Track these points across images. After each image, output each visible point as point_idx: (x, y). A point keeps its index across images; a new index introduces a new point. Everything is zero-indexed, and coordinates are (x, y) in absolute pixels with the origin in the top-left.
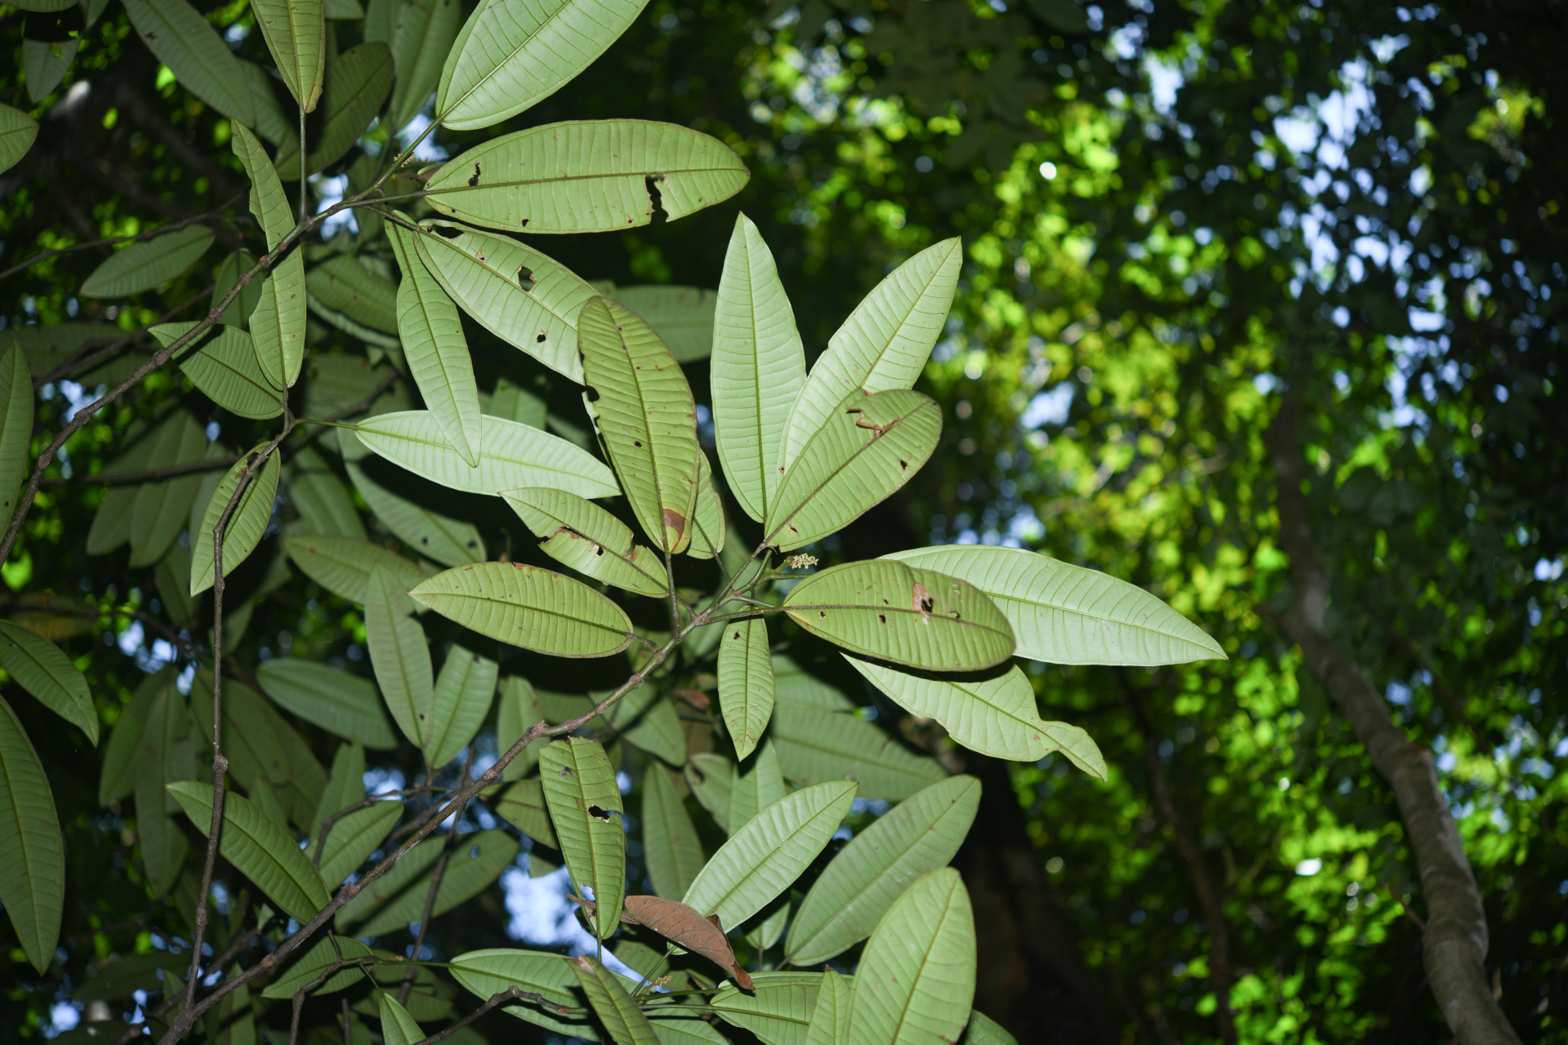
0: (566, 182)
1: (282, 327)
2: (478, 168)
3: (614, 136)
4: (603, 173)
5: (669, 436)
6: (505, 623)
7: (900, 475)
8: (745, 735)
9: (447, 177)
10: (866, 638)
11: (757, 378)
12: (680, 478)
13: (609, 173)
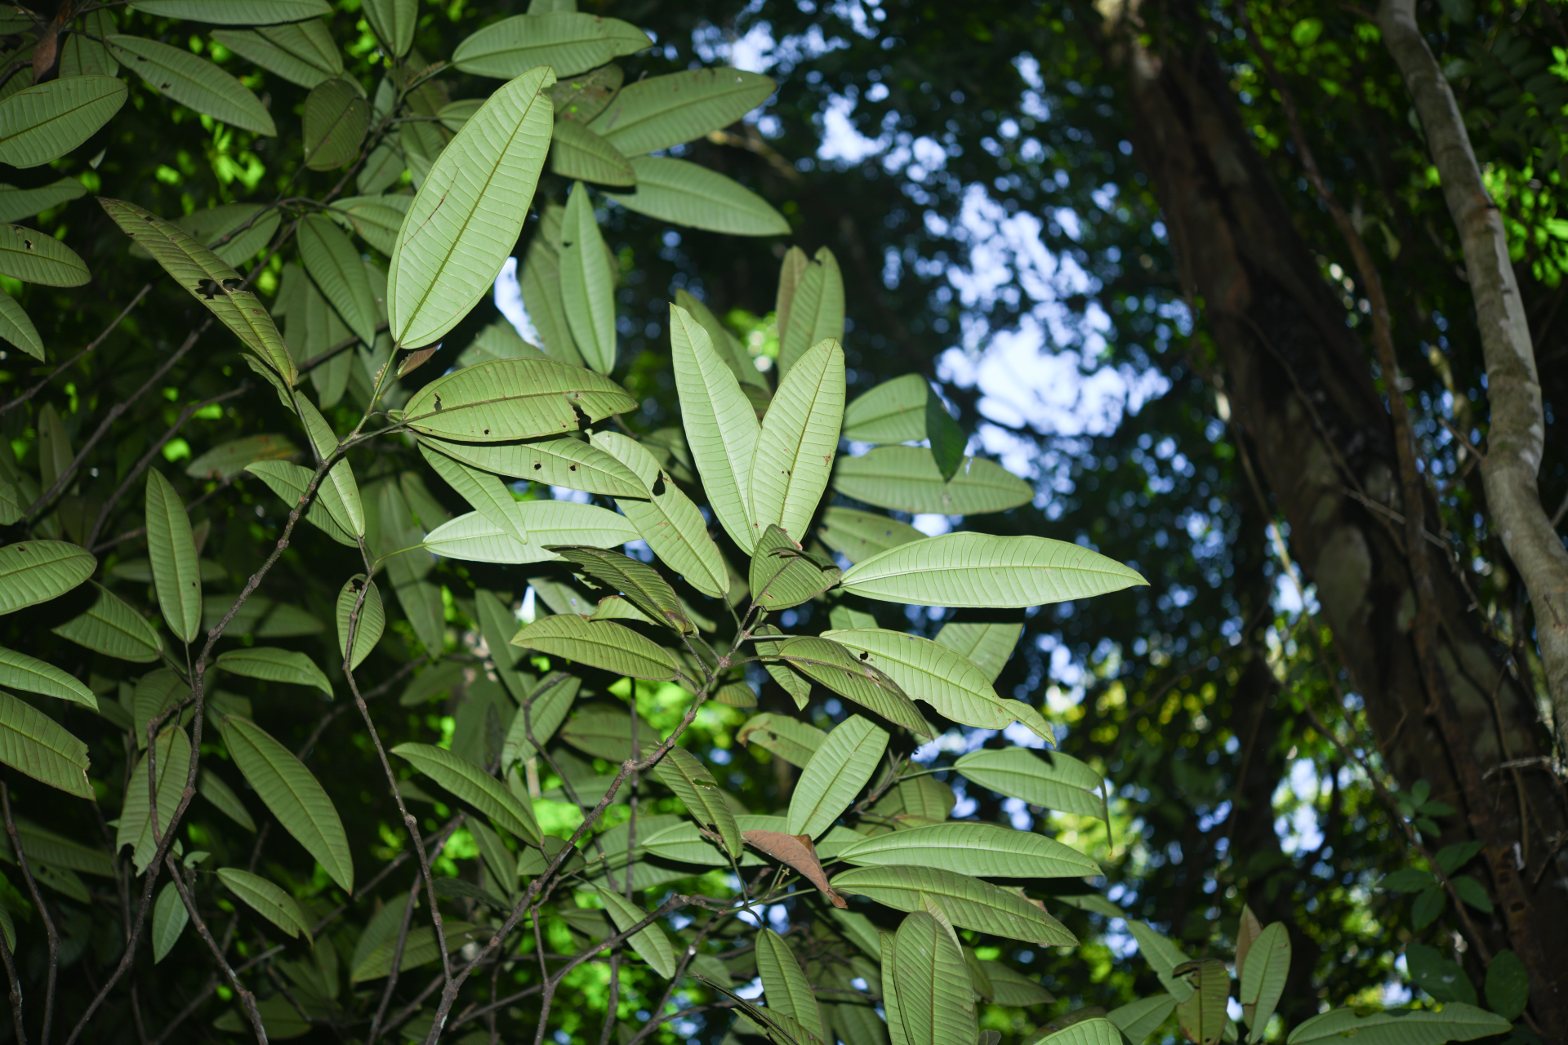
0: (509, 401)
2: (438, 398)
6: (589, 653)
9: (416, 408)
11: (721, 436)
13: (537, 394)
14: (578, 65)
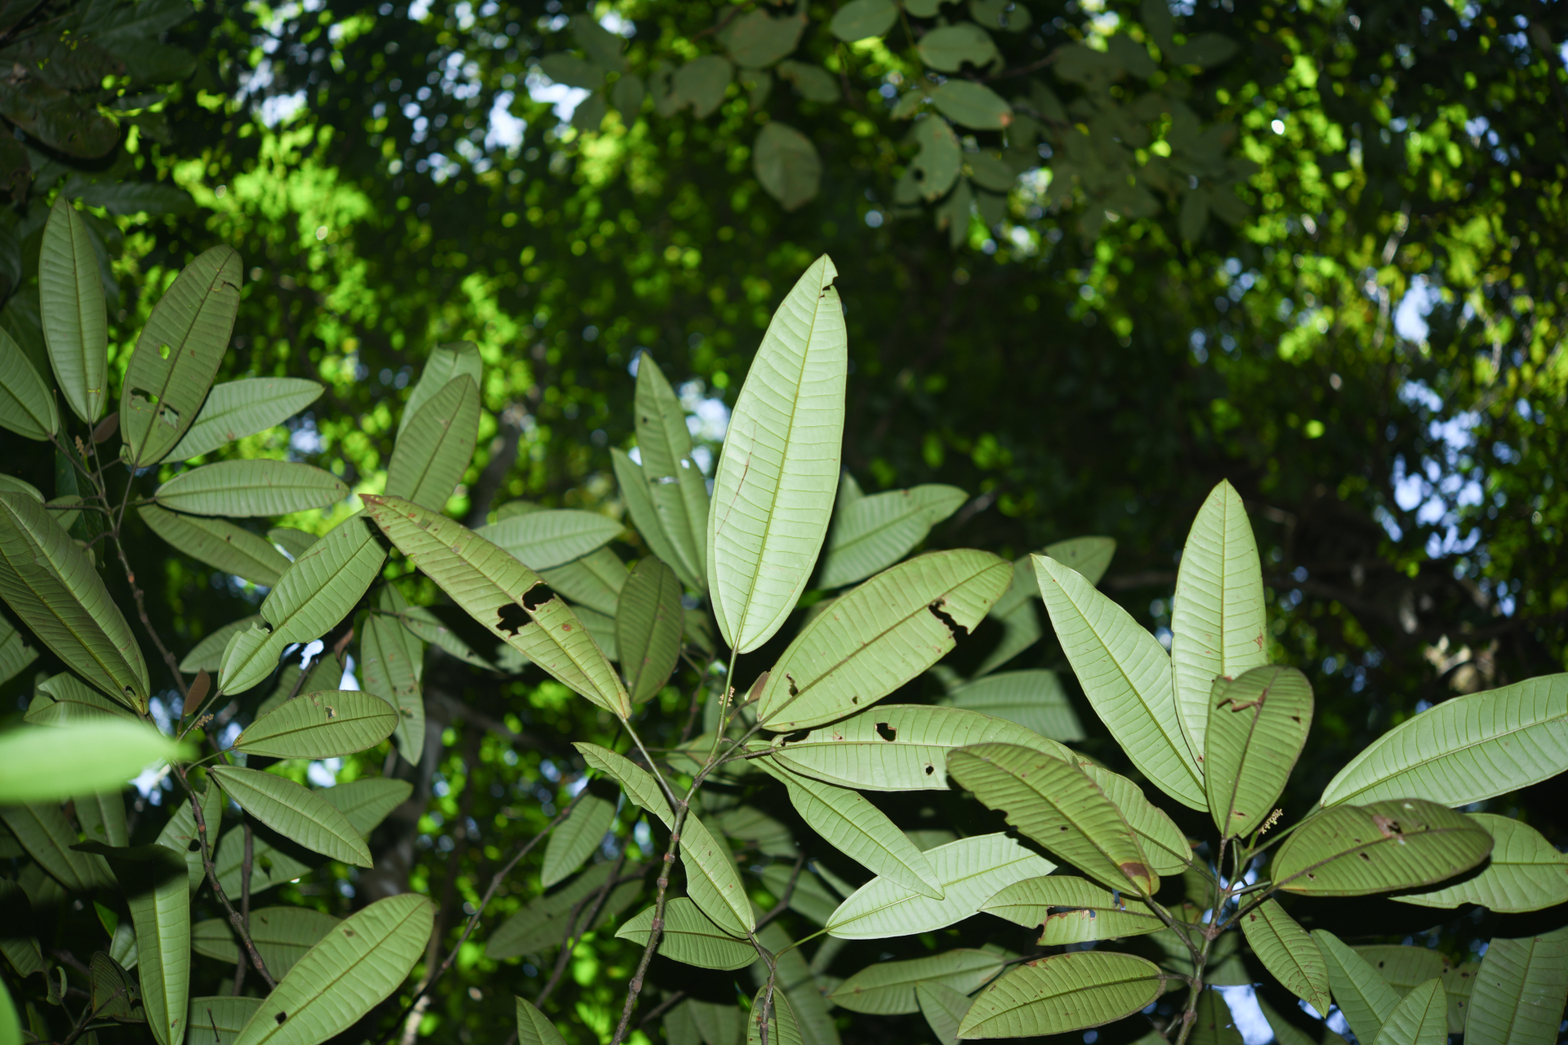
0: (868, 648)
1: (717, 885)
2: (790, 678)
3: (881, 590)
4: (892, 624)
5: (1085, 810)
6: (1052, 1017)
7: (1298, 729)
8: (1316, 993)
9: (770, 700)
10: (1361, 879)
11: (1132, 687)
12: (1118, 836)
13: (897, 622)
14: (896, 549)
